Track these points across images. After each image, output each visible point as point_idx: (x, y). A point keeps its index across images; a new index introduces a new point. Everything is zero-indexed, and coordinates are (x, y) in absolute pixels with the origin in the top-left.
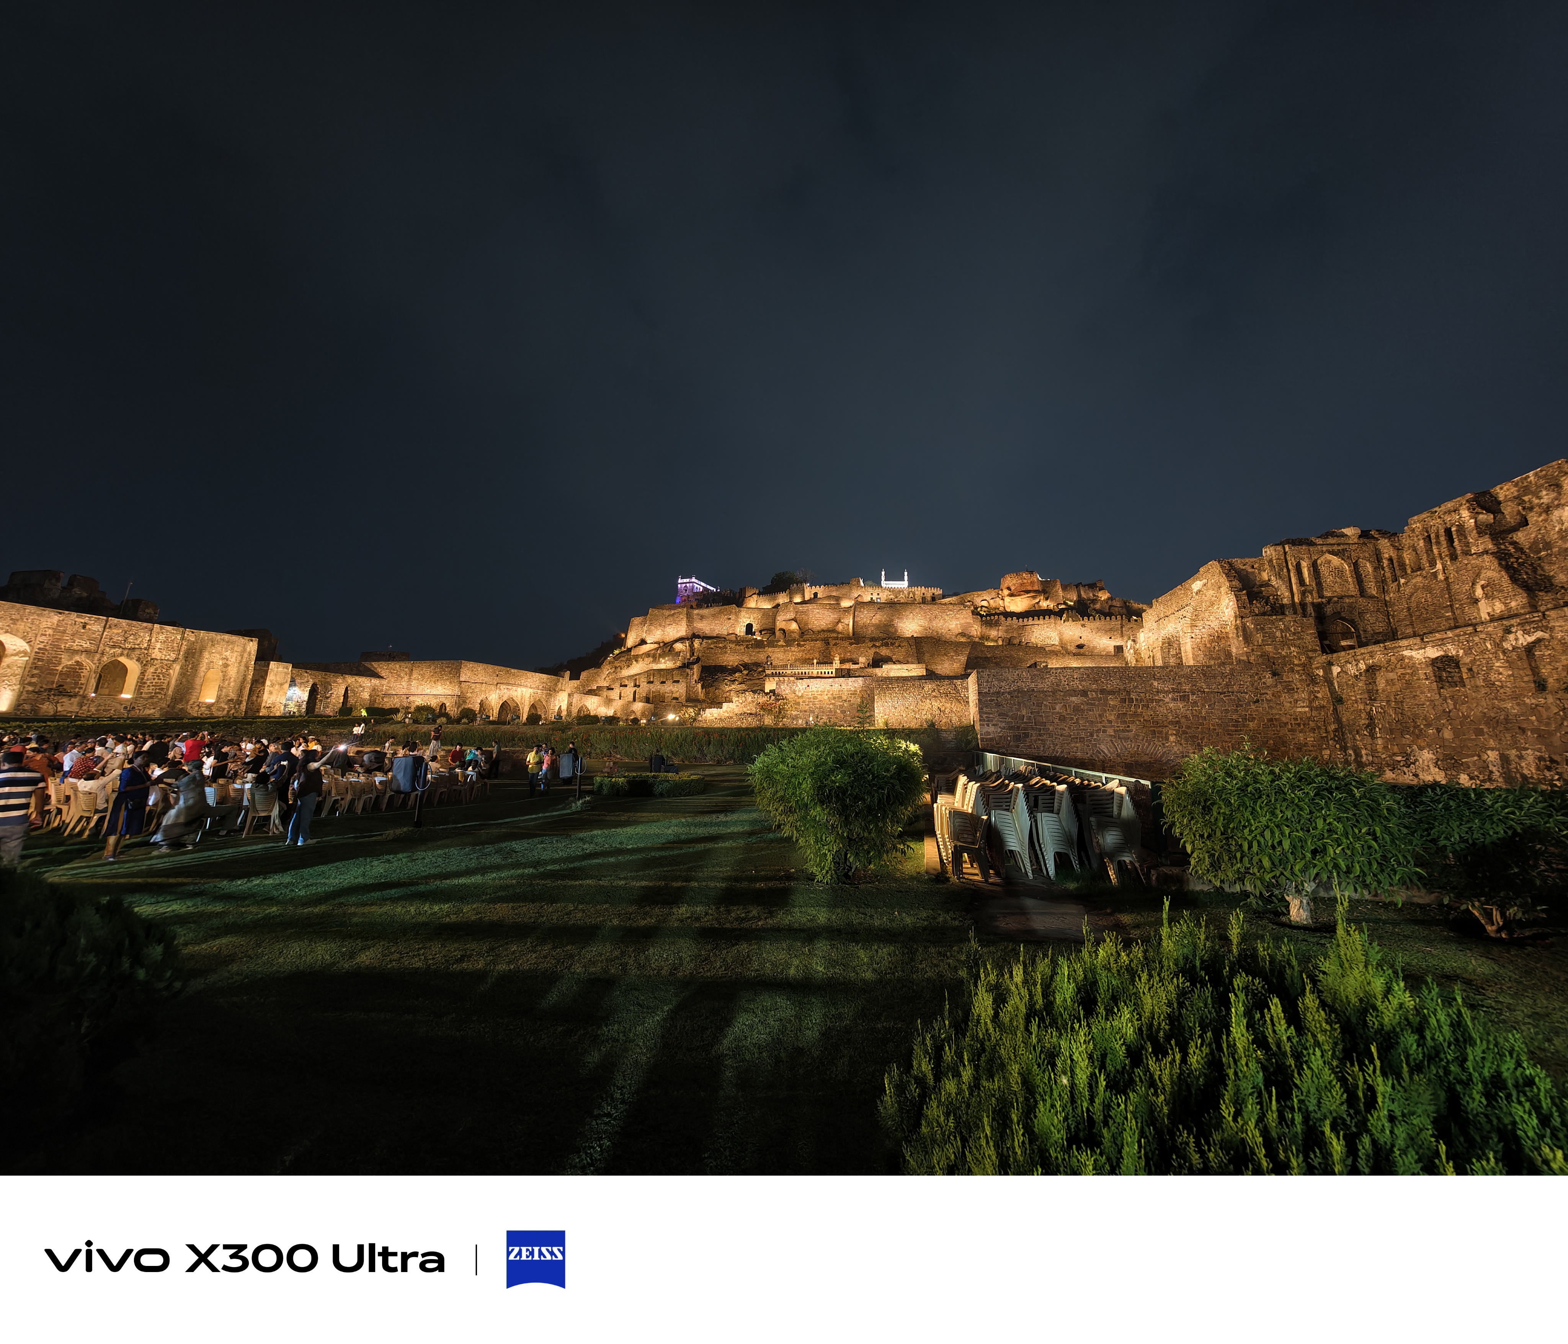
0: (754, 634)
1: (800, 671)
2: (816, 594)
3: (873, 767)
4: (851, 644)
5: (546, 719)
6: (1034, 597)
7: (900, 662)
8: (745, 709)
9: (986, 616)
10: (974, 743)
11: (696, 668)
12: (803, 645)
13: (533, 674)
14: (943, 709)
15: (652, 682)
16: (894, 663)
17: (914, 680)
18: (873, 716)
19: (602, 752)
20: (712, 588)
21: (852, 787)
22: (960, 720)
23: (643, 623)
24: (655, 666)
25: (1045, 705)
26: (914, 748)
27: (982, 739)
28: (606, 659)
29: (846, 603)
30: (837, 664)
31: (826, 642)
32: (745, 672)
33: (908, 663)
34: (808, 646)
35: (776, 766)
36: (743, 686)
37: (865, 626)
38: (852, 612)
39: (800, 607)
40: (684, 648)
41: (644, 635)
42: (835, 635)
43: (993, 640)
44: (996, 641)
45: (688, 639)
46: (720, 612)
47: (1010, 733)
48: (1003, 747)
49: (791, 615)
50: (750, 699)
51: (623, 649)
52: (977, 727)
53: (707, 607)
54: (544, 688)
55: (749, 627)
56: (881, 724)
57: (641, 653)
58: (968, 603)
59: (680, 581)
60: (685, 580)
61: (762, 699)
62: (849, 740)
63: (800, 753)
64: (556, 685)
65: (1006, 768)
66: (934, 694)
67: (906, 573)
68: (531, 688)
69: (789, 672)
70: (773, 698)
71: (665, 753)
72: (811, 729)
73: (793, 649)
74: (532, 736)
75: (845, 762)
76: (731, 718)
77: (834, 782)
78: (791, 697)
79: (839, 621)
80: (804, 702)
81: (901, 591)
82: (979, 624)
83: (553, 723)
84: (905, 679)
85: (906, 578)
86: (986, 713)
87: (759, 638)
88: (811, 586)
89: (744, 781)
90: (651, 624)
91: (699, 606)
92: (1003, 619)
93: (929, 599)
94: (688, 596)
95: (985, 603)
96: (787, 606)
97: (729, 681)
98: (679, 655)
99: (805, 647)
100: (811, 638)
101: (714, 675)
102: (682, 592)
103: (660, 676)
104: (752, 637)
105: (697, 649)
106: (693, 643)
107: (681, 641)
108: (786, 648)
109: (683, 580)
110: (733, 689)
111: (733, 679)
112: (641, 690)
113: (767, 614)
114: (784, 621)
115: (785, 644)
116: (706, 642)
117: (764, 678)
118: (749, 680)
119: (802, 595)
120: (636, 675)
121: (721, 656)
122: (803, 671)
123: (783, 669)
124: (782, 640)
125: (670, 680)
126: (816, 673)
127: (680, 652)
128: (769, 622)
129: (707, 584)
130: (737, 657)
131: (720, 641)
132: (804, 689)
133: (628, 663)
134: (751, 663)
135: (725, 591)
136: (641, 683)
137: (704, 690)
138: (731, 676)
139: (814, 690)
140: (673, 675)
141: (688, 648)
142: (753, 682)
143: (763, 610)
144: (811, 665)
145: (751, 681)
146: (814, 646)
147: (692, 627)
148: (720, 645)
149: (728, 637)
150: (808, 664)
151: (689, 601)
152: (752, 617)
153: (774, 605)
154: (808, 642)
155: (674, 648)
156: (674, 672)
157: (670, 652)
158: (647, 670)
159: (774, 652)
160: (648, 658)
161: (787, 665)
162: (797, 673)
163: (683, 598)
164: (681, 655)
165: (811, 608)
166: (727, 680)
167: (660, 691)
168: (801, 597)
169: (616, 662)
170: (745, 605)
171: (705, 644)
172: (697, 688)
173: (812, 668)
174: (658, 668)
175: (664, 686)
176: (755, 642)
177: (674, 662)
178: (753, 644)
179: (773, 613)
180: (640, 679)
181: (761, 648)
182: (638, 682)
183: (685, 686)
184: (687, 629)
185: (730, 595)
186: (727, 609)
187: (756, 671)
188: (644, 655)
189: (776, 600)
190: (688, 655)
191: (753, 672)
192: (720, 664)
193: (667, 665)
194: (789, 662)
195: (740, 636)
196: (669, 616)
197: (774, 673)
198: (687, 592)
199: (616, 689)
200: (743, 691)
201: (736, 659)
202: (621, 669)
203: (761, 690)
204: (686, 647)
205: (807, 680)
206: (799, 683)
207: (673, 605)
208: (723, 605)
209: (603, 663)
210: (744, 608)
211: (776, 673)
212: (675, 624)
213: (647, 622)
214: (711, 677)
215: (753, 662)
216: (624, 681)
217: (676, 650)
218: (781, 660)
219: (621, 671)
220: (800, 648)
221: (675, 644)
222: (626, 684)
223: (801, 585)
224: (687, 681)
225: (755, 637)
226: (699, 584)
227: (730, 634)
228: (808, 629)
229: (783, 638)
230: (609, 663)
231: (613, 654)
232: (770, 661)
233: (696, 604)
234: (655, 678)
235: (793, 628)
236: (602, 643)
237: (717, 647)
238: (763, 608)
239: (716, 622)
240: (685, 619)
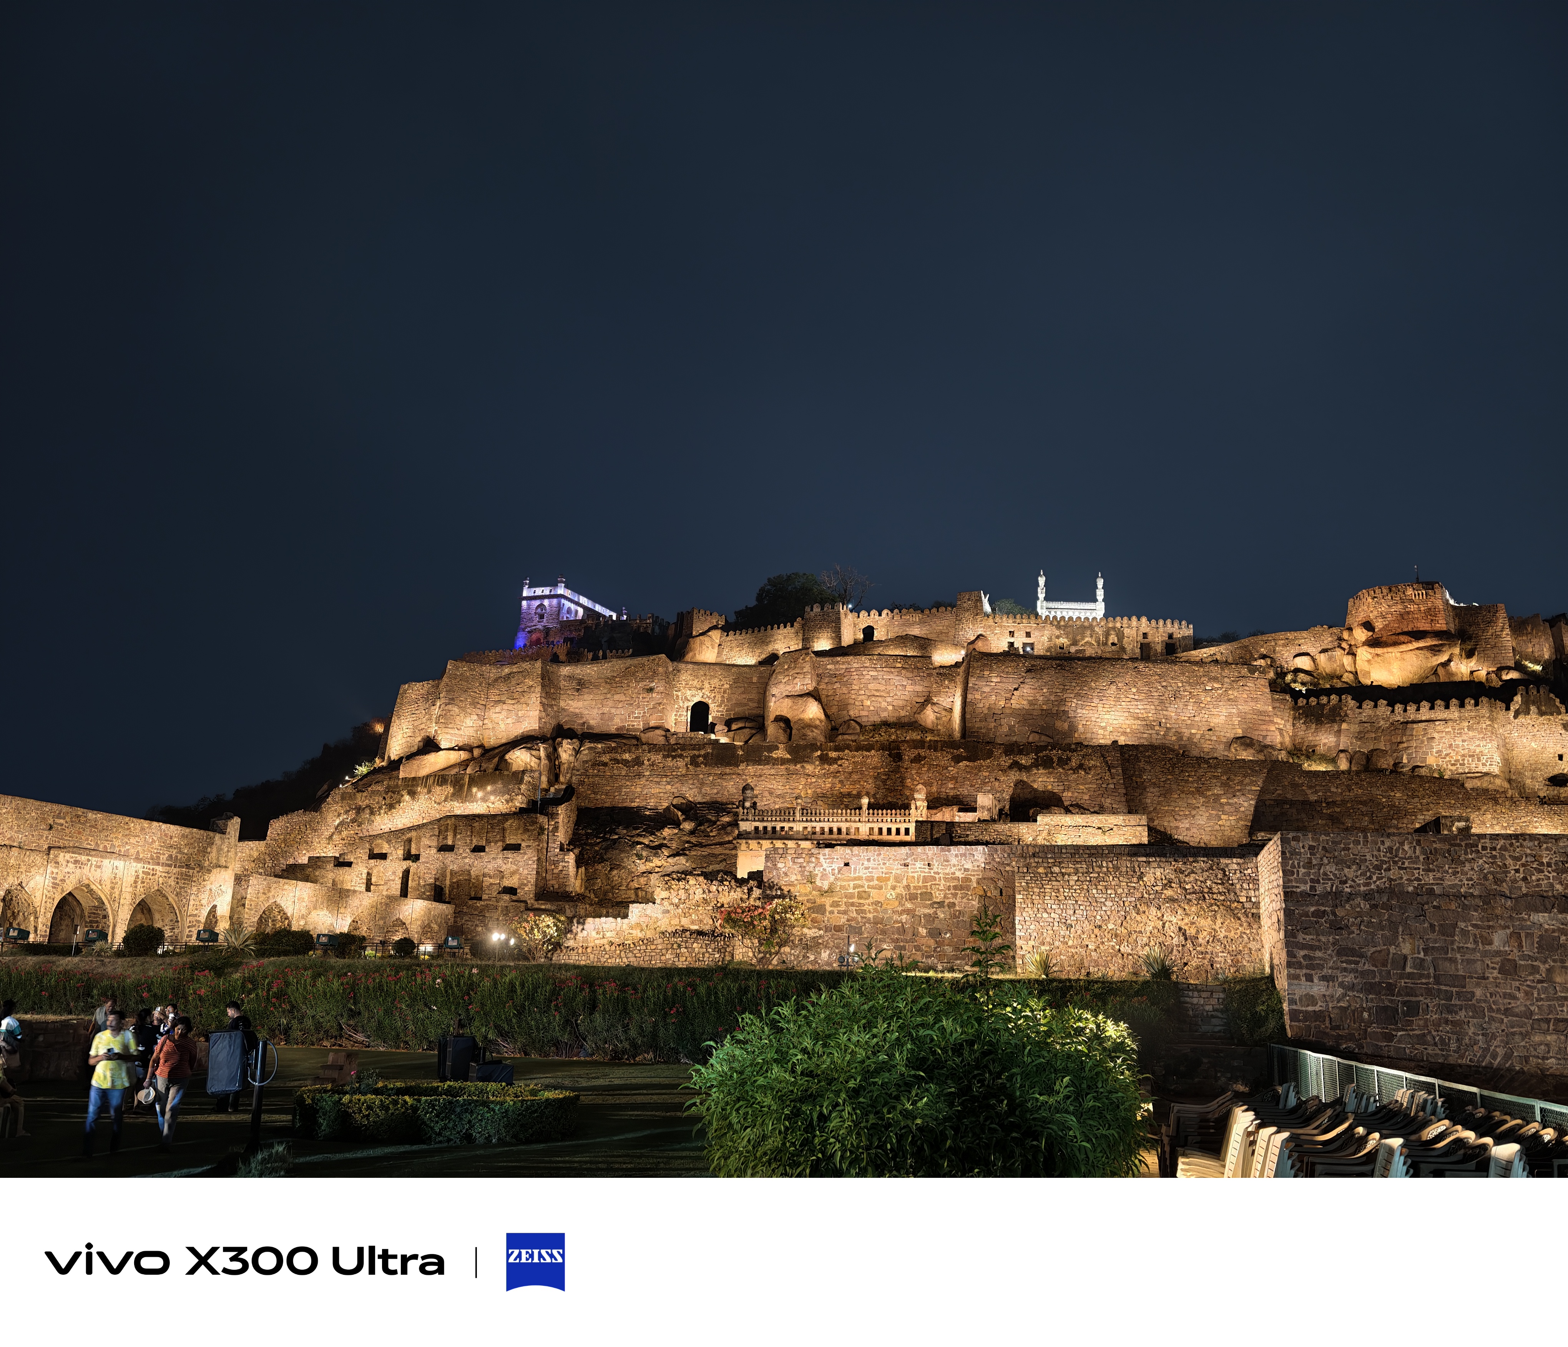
0: (711, 728)
1: (826, 826)
2: (869, 632)
3: (1010, 1078)
4: (957, 759)
5: (174, 941)
6: (1434, 650)
7: (1079, 808)
8: (685, 922)
9: (1307, 696)
10: (1272, 1024)
11: (563, 813)
12: (835, 761)
13: (146, 824)
14: (1191, 931)
15: (450, 849)
16: (1067, 811)
17: (1119, 855)
18: (1010, 946)
19: (318, 1026)
20: (607, 612)
21: (956, 1129)
22: (1235, 963)
23: (431, 698)
24: (460, 808)
25: (1465, 933)
26: (1114, 1030)
27: (1294, 1015)
28: (334, 785)
29: (945, 656)
30: (919, 810)
31: (894, 752)
32: (688, 826)
33: (1100, 810)
34: (849, 760)
35: (763, 1069)
36: (682, 862)
37: (994, 715)
38: (959, 679)
39: (829, 665)
40: (534, 762)
41: (432, 729)
42: (915, 736)
43: (1324, 758)
44: (1333, 761)
45: (543, 739)
46: (627, 674)
47: (1365, 1002)
48: (1350, 1037)
49: (805, 683)
50: (698, 894)
51: (378, 763)
52: (1282, 983)
53: (595, 659)
54: (173, 862)
55: (700, 711)
56: (1032, 968)
57: (423, 772)
58: (1261, 662)
59: (525, 593)
60: (539, 591)
61: (730, 896)
62: (951, 1007)
63: (825, 1039)
64: (204, 852)
65: (1359, 1096)
66: (1169, 892)
67: (1100, 583)
68: (138, 859)
69: (798, 827)
70: (757, 892)
71: (479, 1031)
72: (852, 976)
73: (809, 768)
74: (137, 986)
75: (939, 1064)
76: (650, 941)
77: (909, 1115)
78: (801, 891)
79: (928, 701)
80: (835, 904)
81: (1086, 626)
82: (1288, 714)
83: (193, 950)
84: (1095, 852)
85: (1100, 594)
86: (1303, 947)
87: (723, 740)
88: (856, 610)
89: (679, 1107)
90: (451, 701)
91: (574, 658)
92: (1352, 703)
93: (1159, 648)
94: (547, 631)
95: (1304, 663)
96: (795, 661)
97: (648, 846)
98: (522, 780)
99: (841, 765)
100: (855, 741)
101: (608, 832)
102: (531, 620)
103: (472, 832)
104: (706, 736)
105: (566, 766)
106: (555, 750)
107: (526, 743)
108: (792, 767)
109: (533, 589)
110: (657, 869)
111: (656, 843)
112: (422, 867)
113: (745, 680)
114: (788, 696)
115: (788, 756)
116: (590, 748)
117: (735, 842)
118: (696, 845)
119: (834, 632)
120: (410, 829)
121: (628, 783)
122: (835, 826)
123: (782, 818)
124: (781, 746)
125: (496, 842)
126: (868, 830)
127: (524, 772)
128: (750, 700)
129: (595, 600)
130: (669, 787)
131: (625, 744)
132: (836, 871)
133: (391, 797)
134: (704, 803)
135: (641, 620)
136: (422, 850)
137: (582, 870)
138: (652, 834)
139: (861, 874)
140: (504, 829)
141: (544, 762)
142: (706, 851)
143: (734, 670)
144: (855, 809)
145: (702, 849)
146: (863, 764)
147: (555, 708)
148: (627, 756)
149: (647, 735)
150: (847, 807)
151: (548, 643)
152: (707, 685)
153: (763, 656)
154: (847, 751)
155: (509, 761)
156: (508, 823)
157: (497, 772)
158: (438, 817)
159: (761, 776)
160: (441, 786)
161: (794, 809)
162: (818, 829)
163: (534, 636)
164: (527, 778)
165: (855, 665)
166: (641, 843)
167: (469, 871)
168: (832, 638)
169: (359, 795)
170: (691, 654)
171: (587, 752)
172: (564, 864)
173: (857, 819)
174: (467, 812)
175: (480, 858)
176: (713, 749)
177: (507, 797)
178: (708, 753)
179: (760, 678)
180: (419, 839)
181: (729, 764)
182: (413, 846)
183: (535, 858)
184: (544, 714)
185: (653, 630)
186: (644, 665)
187: (715, 823)
188: (432, 779)
189: (768, 644)
190: (544, 779)
191: (706, 825)
192: (625, 805)
193: (490, 805)
194: (799, 801)
195: (675, 734)
196: (496, 680)
197: (761, 828)
198: (545, 620)
199: (357, 864)
200: (682, 873)
201: (666, 793)
202: (372, 813)
203: (726, 873)
204: (540, 759)
205: (843, 848)
206: (824, 855)
207: (507, 653)
208: (634, 655)
209: (327, 797)
210: (687, 662)
211: (765, 828)
212: (513, 702)
213: (441, 695)
214: (600, 838)
215: (707, 799)
216: (378, 845)
217: (515, 768)
218: (778, 796)
219: (372, 818)
220: (826, 766)
221: (511, 753)
222: (384, 852)
223: (833, 608)
224: (538, 845)
225: (713, 737)
226: (576, 599)
227: (652, 728)
228: (847, 718)
229: (785, 740)
230: (343, 798)
231: (353, 776)
232: (752, 798)
233: (565, 652)
234: (459, 837)
235: (811, 716)
236: (326, 746)
237: (617, 761)
238: (734, 662)
239: (617, 697)
240: (539, 689)
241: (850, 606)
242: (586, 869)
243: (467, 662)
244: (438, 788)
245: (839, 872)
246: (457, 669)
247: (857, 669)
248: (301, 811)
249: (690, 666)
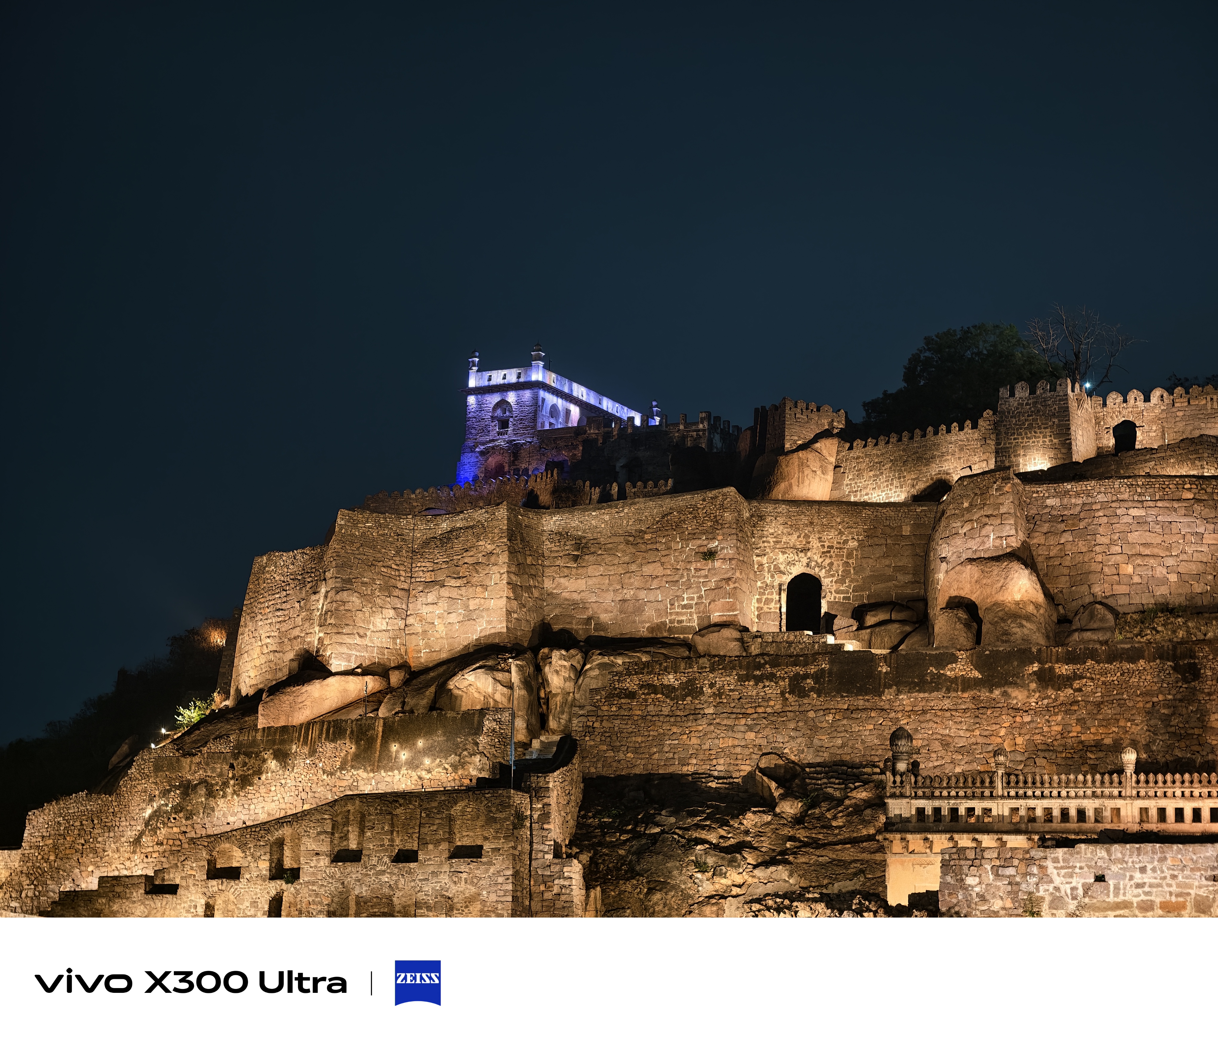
0: (827, 625)
1: (1056, 806)
2: (1125, 433)
11: (558, 787)
12: (1067, 681)
15: (354, 857)
20: (624, 413)
23: (310, 579)
24: (369, 782)
28: (141, 745)
31: (1183, 663)
32: (789, 808)
34: (1095, 680)
36: (782, 877)
39: (1051, 499)
40: (500, 695)
41: (314, 638)
45: (515, 650)
46: (666, 526)
49: (1004, 535)
51: (219, 702)
53: (605, 499)
55: (804, 592)
57: (301, 717)
59: (472, 383)
60: (497, 377)
69: (1001, 809)
73: (1018, 696)
87: (850, 646)
88: (1100, 392)
90: (346, 585)
91: (567, 498)
94: (515, 450)
96: (984, 493)
97: (716, 847)
98: (481, 725)
99: (1080, 690)
100: (1106, 643)
101: (642, 821)
102: (485, 430)
103: (392, 825)
104: (817, 638)
105: (559, 699)
106: (539, 669)
107: (485, 658)
108: (984, 694)
109: (486, 374)
110: (735, 891)
111: (732, 841)
112: (304, 892)
113: (888, 531)
114: (971, 560)
115: (977, 674)
116: (601, 666)
117: (880, 837)
118: (806, 845)
119: (1057, 436)
120: (280, 822)
121: (675, 729)
122: (1073, 806)
123: (969, 791)
124: (962, 655)
125: (437, 843)
126: (1137, 813)
127: (483, 712)
128: (898, 569)
129: (601, 391)
130: (751, 735)
131: (667, 657)
132: (1080, 892)
133: (245, 764)
134: (819, 765)
135: (686, 425)
136: (302, 860)
137: (596, 892)
138: (724, 824)
139: (1128, 897)
140: (451, 820)
141: (519, 692)
142: (826, 855)
143: (865, 513)
144: (1111, 773)
145: (818, 852)
146: (1123, 686)
147: (536, 593)
148: (670, 679)
149: (706, 640)
150: (1094, 770)
151: (517, 471)
152: (815, 543)
153: (921, 486)
154: (1090, 663)
155: (456, 692)
156: (458, 807)
157: (435, 713)
158: (330, 797)
159: (924, 712)
160: (333, 740)
161: (992, 775)
162: (1039, 812)
163: (492, 461)
164: (488, 724)
165: (1101, 498)
166: (703, 842)
167: (390, 898)
168: (1053, 447)
169: (186, 762)
170: (782, 486)
171: (596, 672)
172: (562, 882)
173: (1116, 792)
174: (382, 789)
175: (410, 872)
176: (831, 662)
177: (453, 758)
178: (823, 670)
179: (916, 526)
180: (297, 839)
181: (862, 691)
182: (287, 852)
183: (510, 872)
184: (515, 604)
185: (710, 441)
186: (695, 508)
187: (840, 802)
188: (317, 728)
189: (928, 461)
190: (520, 724)
191: (824, 805)
192: (671, 770)
193: (424, 774)
194: (1001, 758)
195: (759, 635)
196: (426, 543)
197: (929, 811)
198: (510, 430)
199: (187, 888)
200: (784, 896)
201: (745, 747)
202: (211, 794)
203: (868, 896)
204: (510, 687)
205: (1091, 847)
206: (1056, 860)
207: (444, 494)
208: (677, 490)
209: (129, 766)
210: (777, 501)
211: (937, 811)
212: (458, 583)
213: (328, 575)
214: (627, 832)
215: (825, 756)
216: (222, 853)
217: (465, 705)
218: (960, 750)
219: (212, 803)
220: (1050, 692)
221: (456, 678)
222: (235, 864)
223: (1053, 389)
224: (514, 848)
225: (830, 640)
226: (566, 390)
227: (716, 625)
228: (1088, 600)
229: (969, 645)
230: (158, 768)
231: (173, 726)
232: (910, 754)
233: (550, 487)
234: (369, 834)
235: (1018, 597)
236: (123, 674)
237: (653, 689)
238: (866, 498)
239: (648, 570)
240: (504, 558)
241: (1088, 385)
242: (603, 891)
243: (373, 511)
244: (329, 746)
245: (1085, 893)
246: (355, 526)
247: (1105, 505)
248: (83, 794)
249: (783, 508)
